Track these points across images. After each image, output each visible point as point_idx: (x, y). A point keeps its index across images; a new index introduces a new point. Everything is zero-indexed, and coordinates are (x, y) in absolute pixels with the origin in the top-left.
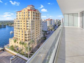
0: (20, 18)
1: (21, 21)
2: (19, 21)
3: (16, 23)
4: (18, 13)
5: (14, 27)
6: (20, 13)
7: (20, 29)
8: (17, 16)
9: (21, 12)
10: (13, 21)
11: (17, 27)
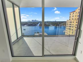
0: (73, 19)
1: (73, 22)
2: (71, 22)
3: (68, 23)
4: (72, 13)
5: (66, 27)
6: (73, 14)
7: (71, 29)
8: (70, 17)
9: (75, 13)
10: (66, 22)
11: (69, 27)
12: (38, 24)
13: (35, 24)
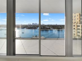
12: (38, 27)
13: (35, 27)
